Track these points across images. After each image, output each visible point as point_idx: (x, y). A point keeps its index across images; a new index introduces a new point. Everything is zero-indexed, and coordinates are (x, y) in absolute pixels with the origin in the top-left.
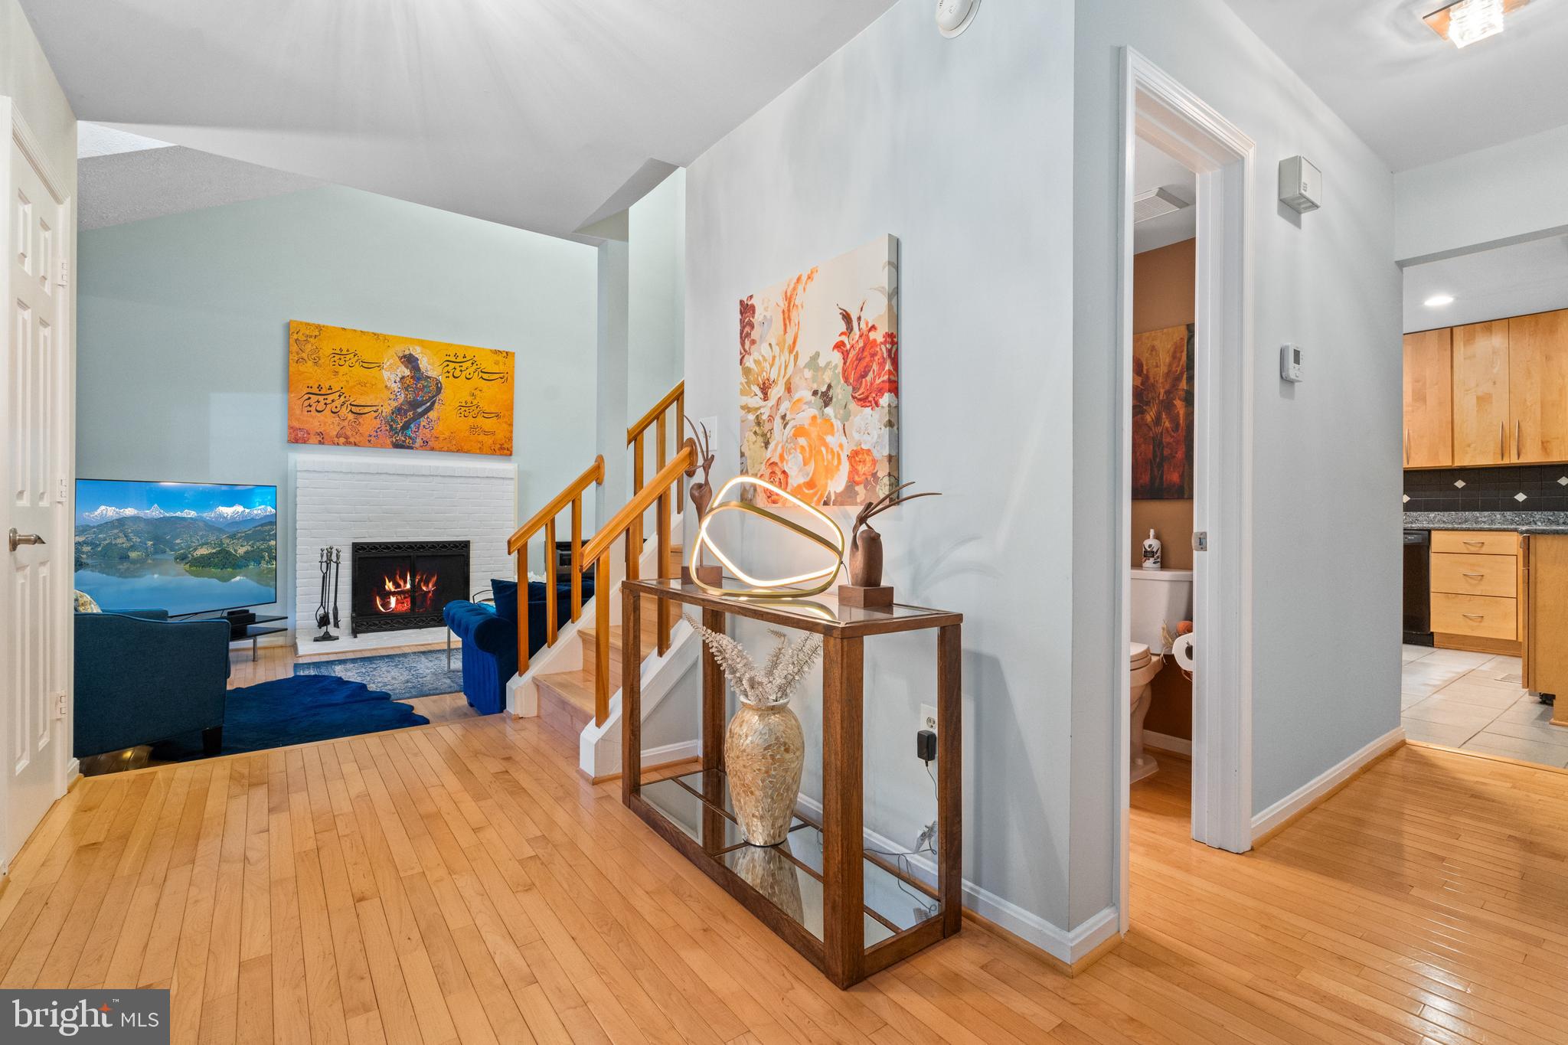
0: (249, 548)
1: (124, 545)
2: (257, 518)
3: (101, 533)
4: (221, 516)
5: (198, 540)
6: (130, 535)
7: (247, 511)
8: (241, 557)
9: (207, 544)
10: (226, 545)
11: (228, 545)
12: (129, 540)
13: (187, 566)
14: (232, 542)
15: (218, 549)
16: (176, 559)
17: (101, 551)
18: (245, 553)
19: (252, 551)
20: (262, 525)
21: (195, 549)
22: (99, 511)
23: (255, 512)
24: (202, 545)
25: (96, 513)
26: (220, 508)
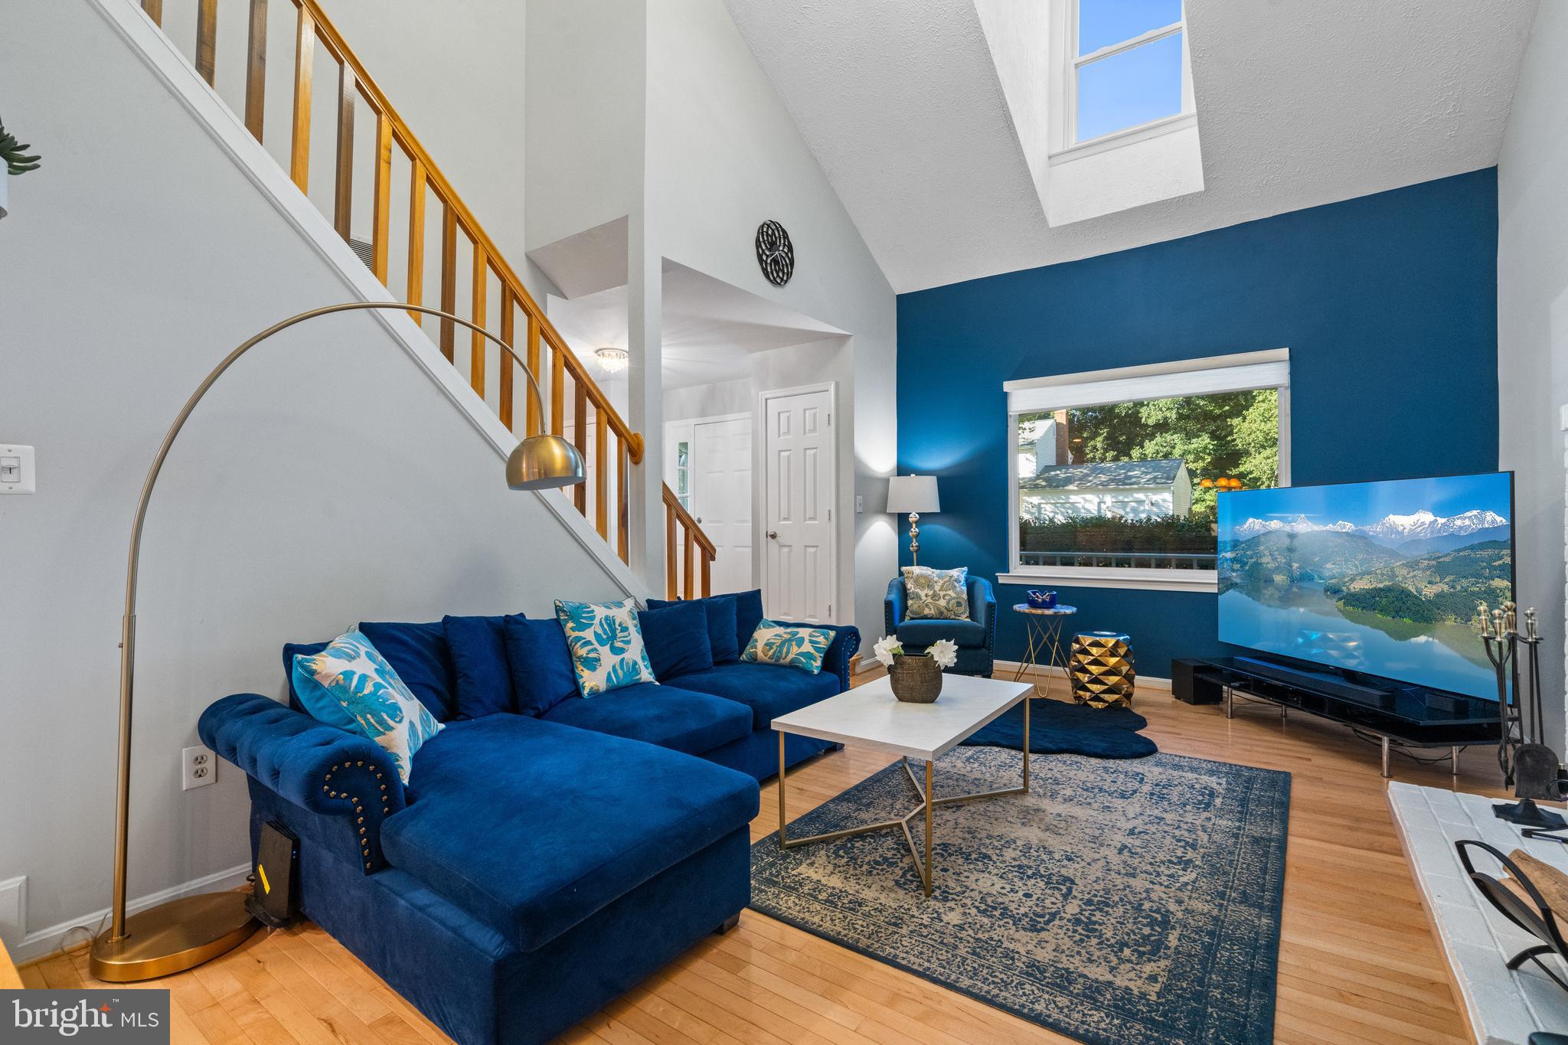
0: (1446, 588)
1: (1269, 565)
2: (1463, 533)
3: (1248, 549)
4: (1393, 529)
5: (1356, 566)
6: (1276, 553)
7: (1441, 521)
8: (1430, 601)
9: (1369, 573)
10: (1400, 579)
11: (1405, 578)
12: (1274, 559)
13: (1341, 603)
14: (1411, 574)
15: (1387, 583)
16: (1326, 590)
17: (1248, 570)
18: (1437, 596)
19: (1451, 594)
20: (1472, 548)
21: (1353, 580)
22: (1248, 524)
23: (1458, 523)
24: (1363, 574)
25: (1245, 527)
26: (1391, 517)
